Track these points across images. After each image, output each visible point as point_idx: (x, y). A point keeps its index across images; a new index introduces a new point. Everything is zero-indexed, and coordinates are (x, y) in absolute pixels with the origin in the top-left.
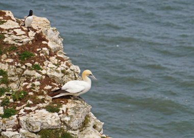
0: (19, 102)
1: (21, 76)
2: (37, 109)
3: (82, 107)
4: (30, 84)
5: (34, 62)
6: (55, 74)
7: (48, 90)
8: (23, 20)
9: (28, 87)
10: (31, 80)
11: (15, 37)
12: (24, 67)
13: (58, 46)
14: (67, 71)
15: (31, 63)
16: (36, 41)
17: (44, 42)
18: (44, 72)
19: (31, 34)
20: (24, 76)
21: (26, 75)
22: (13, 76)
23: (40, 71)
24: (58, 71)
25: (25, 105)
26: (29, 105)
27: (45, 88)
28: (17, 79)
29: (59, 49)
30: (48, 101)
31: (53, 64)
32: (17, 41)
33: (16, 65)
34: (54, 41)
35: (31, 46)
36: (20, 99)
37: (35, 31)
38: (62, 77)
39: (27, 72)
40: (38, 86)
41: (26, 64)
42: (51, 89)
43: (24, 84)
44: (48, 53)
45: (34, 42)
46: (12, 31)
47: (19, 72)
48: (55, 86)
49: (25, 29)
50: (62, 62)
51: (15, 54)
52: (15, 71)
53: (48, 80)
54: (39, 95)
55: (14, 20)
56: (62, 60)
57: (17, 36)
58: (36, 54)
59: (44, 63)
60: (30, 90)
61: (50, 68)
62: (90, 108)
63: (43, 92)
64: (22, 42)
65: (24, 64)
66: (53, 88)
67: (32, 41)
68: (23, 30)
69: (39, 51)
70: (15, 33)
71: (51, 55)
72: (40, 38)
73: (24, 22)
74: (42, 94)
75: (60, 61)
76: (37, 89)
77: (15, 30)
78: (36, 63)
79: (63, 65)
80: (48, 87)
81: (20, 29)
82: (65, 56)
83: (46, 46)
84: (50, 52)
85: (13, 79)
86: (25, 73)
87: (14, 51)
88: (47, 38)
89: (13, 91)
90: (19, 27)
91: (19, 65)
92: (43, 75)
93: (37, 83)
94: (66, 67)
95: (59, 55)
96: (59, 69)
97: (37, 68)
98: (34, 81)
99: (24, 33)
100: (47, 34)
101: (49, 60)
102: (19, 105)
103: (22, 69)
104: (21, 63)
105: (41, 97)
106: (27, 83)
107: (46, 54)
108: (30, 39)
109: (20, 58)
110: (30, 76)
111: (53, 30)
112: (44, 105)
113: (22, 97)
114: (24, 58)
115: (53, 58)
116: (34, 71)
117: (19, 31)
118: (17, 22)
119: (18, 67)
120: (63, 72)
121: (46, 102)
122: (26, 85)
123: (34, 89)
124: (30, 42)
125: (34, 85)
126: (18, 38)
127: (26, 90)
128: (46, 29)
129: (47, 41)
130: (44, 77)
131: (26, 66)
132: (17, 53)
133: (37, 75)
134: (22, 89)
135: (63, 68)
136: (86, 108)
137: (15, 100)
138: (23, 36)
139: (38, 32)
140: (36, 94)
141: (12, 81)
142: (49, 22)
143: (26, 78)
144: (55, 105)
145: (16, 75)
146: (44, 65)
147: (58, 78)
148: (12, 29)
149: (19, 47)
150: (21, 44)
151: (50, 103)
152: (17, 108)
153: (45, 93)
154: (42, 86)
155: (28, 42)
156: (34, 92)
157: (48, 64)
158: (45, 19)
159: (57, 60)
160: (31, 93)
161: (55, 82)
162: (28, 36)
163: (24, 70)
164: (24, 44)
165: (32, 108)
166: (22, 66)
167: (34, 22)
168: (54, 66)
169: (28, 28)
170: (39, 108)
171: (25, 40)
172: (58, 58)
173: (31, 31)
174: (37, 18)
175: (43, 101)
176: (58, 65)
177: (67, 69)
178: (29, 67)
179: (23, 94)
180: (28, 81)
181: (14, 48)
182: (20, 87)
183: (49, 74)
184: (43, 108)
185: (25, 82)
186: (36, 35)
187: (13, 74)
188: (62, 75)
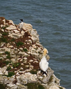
0: (16, 69)
1: (17, 55)
2: (25, 72)
3: (49, 71)
4: (22, 59)
5: (24, 47)
6: (35, 54)
7: (31, 62)
8: (19, 25)
9: (21, 61)
10: (22, 57)
11: (14, 34)
12: (19, 50)
13: (36, 39)
14: (41, 52)
15: (22, 48)
16: (25, 36)
17: (29, 37)
18: (29, 53)
19: (23, 32)
20: (19, 55)
21: (20, 54)
22: (13, 55)
23: (27, 52)
24: (36, 52)
25: (19, 70)
26: (21, 70)
27: (30, 61)
28: (15, 56)
29: (37, 40)
30: (31, 68)
31: (34, 48)
32: (15, 36)
33: (15, 49)
34: (35, 36)
35: (22, 39)
36: (17, 67)
37: (25, 31)
38: (39, 55)
39: (20, 53)
40: (26, 60)
41: (20, 48)
42: (33, 62)
43: (19, 59)
44: (31, 42)
45: (24, 36)
46: (13, 31)
47: (16, 52)
48: (35, 60)
49: (19, 30)
50: (39, 47)
51: (14, 43)
52: (14, 52)
53: (31, 57)
54: (27, 65)
55: (13, 25)
56: (39, 46)
57: (15, 33)
58: (25, 43)
59: (29, 48)
60: (22, 62)
61: (32, 50)
62: (53, 72)
63: (29, 63)
64: (18, 37)
65: (19, 48)
66: (34, 61)
67: (23, 36)
68: (18, 30)
69: (27, 41)
70: (14, 32)
71: (33, 44)
72: (27, 35)
73: (19, 26)
74: (28, 64)
75: (37, 47)
76: (25, 62)
77: (14, 30)
78: (25, 48)
79: (39, 49)
80: (31, 61)
81: (17, 30)
82: (40, 44)
83: (30, 39)
84: (32, 42)
85: (13, 56)
86: (19, 53)
87: (14, 42)
88: (31, 34)
89: (13, 63)
90: (16, 29)
91: (16, 49)
92: (29, 54)
93: (25, 58)
94: (41, 50)
95: (37, 44)
96: (37, 51)
97: (25, 51)
98: (24, 57)
99: (19, 32)
100: (31, 33)
101: (32, 47)
102: (16, 70)
103: (18, 51)
104: (17, 48)
105: (27, 66)
106: (20, 59)
107: (30, 43)
108: (22, 35)
109: (17, 45)
110: (22, 55)
111: (34, 31)
112: (29, 70)
113: (18, 66)
114: (19, 45)
115: (34, 45)
116: (24, 52)
117: (16, 31)
118: (15, 26)
119: (16, 50)
120: (39, 52)
121: (30, 68)
122: (20, 60)
123: (24, 62)
124: (22, 37)
125: (24, 60)
126: (16, 34)
127: (20, 62)
128: (30, 30)
129: (31, 36)
130: (29, 55)
131: (20, 49)
132: (15, 42)
133: (26, 54)
134: (18, 62)
135: (39, 51)
136: (51, 72)
137: (14, 68)
138: (18, 34)
139: (26, 31)
140: (25, 64)
141: (13, 58)
142: (32, 26)
143: (20, 56)
144: (35, 70)
145: (15, 54)
146: (29, 49)
147: (36, 56)
148: (13, 30)
149: (16, 39)
150: (17, 38)
151: (32, 69)
152: (15, 72)
153: (30, 64)
154: (28, 60)
155: (21, 37)
156: (24, 63)
157: (31, 48)
158: (30, 24)
159: (36, 46)
160: (22, 64)
161: (35, 58)
162: (21, 34)
163: (19, 52)
164: (19, 38)
165: (23, 72)
166: (18, 49)
167: (24, 26)
168: (34, 49)
169: (21, 29)
170: (27, 72)
171: (19, 36)
172: (36, 45)
173: (22, 31)
174: (26, 24)
175: (28, 68)
176: (36, 49)
177: (41, 51)
178: (21, 50)
179: (18, 64)
180: (21, 57)
181: (13, 40)
182: (17, 61)
183: (32, 54)
184: (29, 72)
185: (19, 58)
186: (25, 33)
187: (13, 53)
188: (39, 54)
